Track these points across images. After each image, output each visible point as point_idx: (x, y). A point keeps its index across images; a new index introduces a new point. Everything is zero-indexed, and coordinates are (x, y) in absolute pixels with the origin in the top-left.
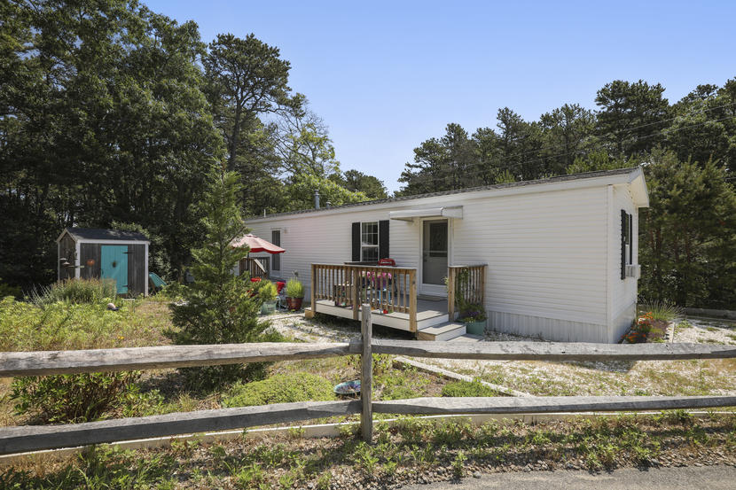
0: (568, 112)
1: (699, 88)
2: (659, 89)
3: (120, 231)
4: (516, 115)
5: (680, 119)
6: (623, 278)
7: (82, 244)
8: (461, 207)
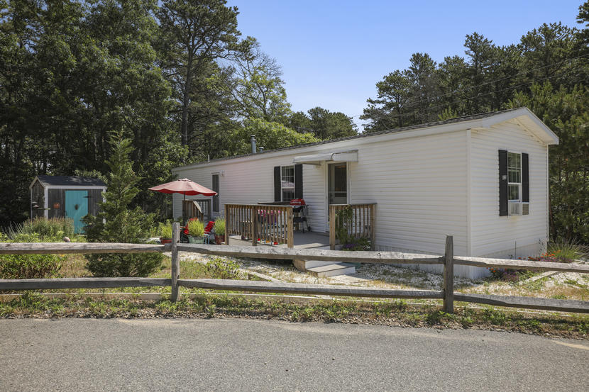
3: (82, 178)
4: (486, 41)
7: (49, 190)
8: (356, 151)
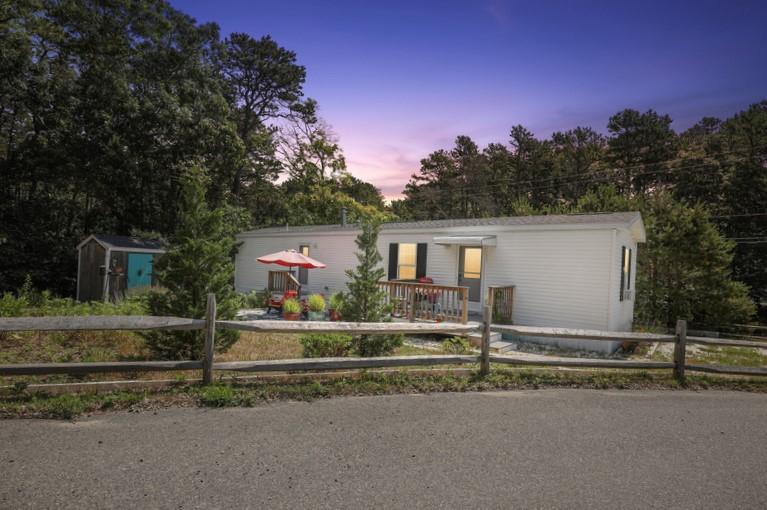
0: (581, 135)
1: (705, 120)
2: (667, 120)
3: (143, 240)
4: (529, 134)
5: (684, 154)
6: (621, 299)
7: (112, 252)
8: (495, 237)
